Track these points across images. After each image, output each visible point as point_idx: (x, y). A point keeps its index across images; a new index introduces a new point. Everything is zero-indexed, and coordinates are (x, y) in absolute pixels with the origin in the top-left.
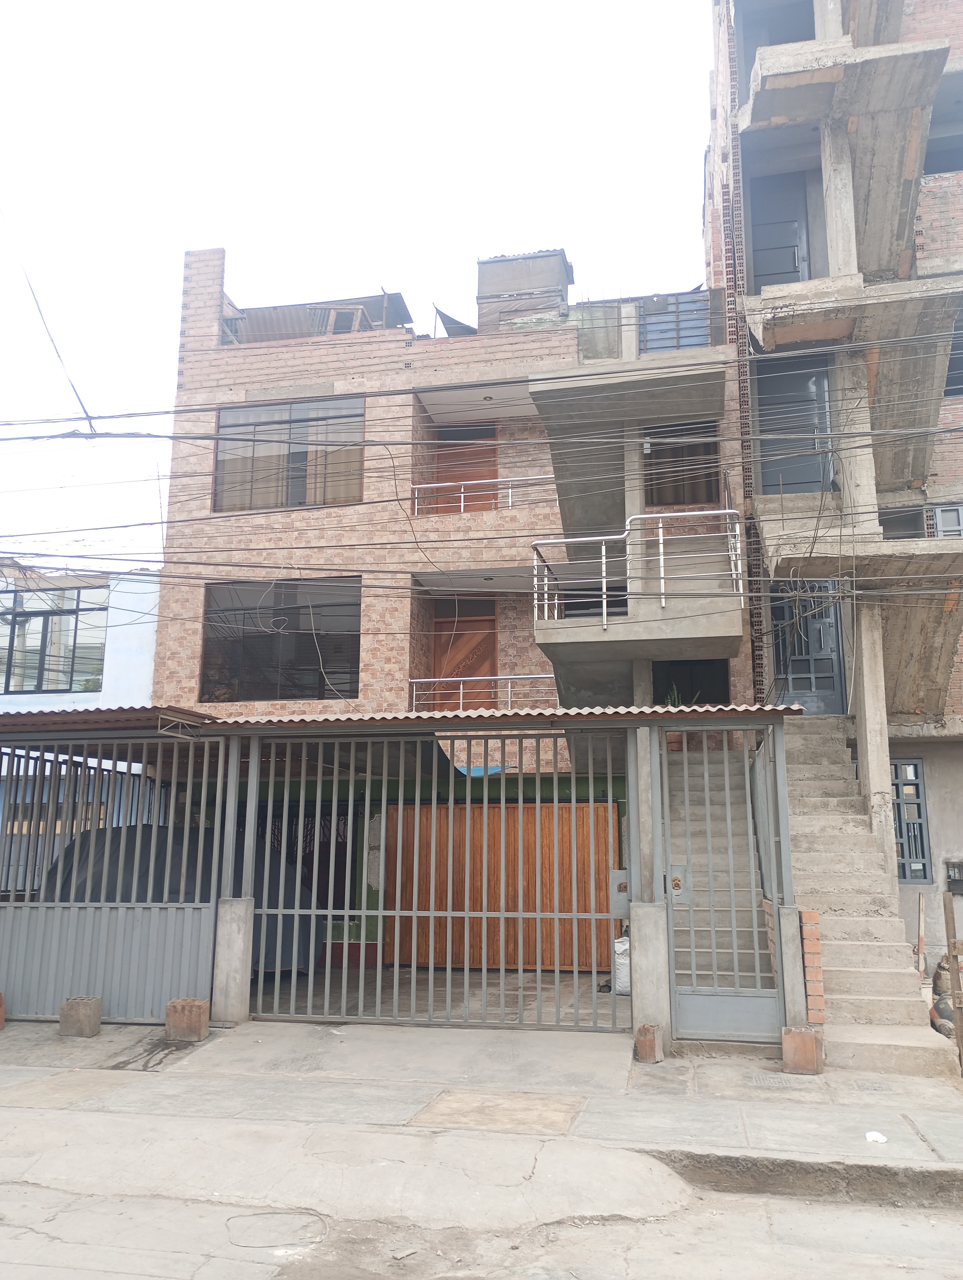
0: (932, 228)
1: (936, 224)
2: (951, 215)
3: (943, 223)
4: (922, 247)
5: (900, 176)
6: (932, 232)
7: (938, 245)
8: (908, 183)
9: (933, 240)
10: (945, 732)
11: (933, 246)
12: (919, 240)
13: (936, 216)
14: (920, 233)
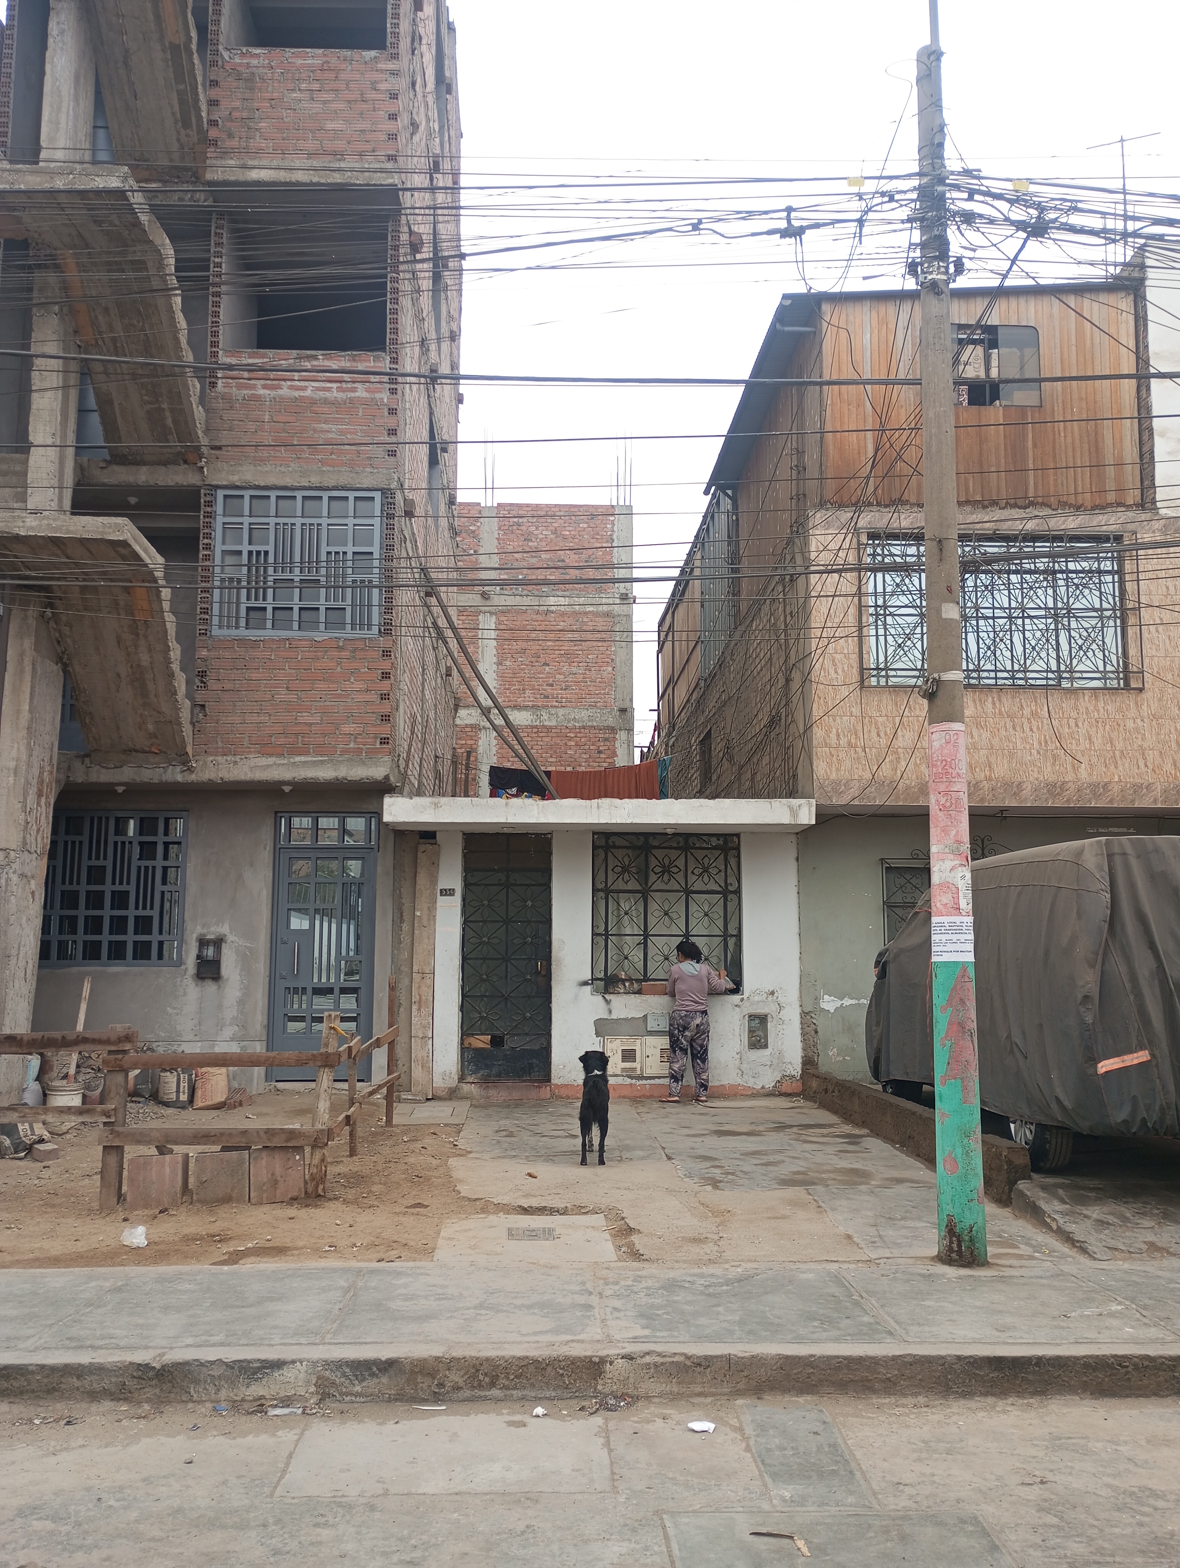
0: (230, 118)
1: (236, 114)
2: (256, 105)
3: (245, 114)
4: (214, 143)
5: (162, 38)
6: (229, 124)
7: (234, 143)
8: (175, 49)
9: (230, 136)
10: (193, 777)
11: (229, 143)
12: (213, 133)
13: (237, 104)
14: (213, 123)
